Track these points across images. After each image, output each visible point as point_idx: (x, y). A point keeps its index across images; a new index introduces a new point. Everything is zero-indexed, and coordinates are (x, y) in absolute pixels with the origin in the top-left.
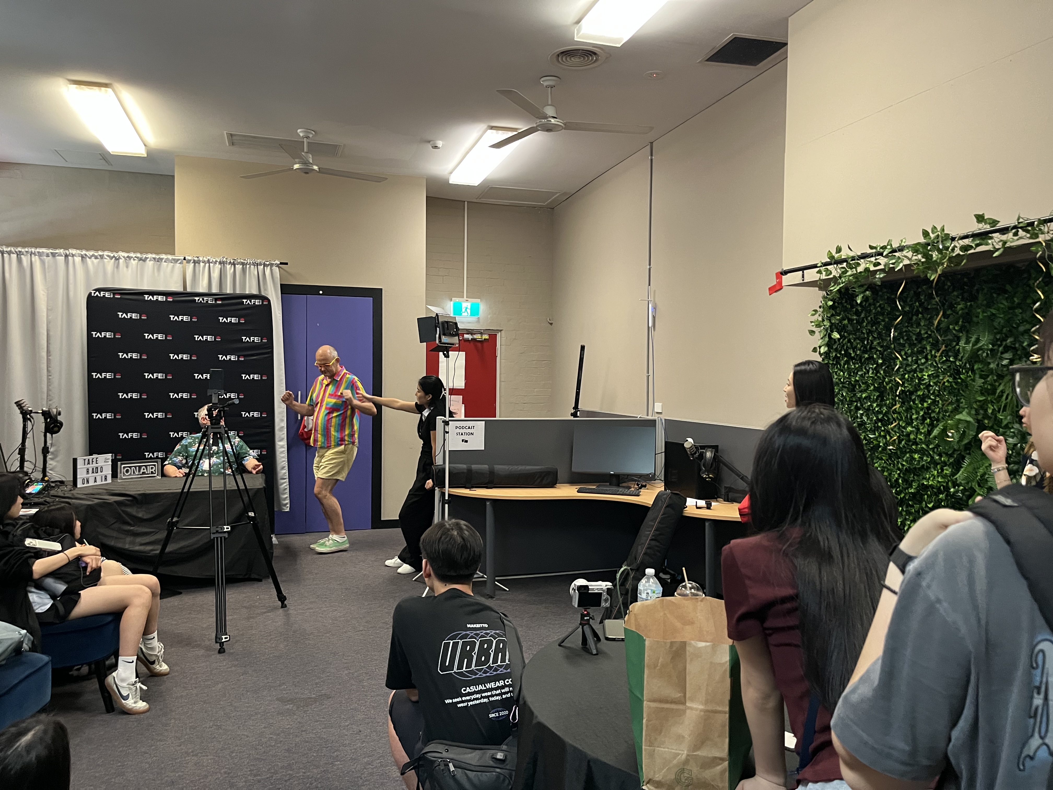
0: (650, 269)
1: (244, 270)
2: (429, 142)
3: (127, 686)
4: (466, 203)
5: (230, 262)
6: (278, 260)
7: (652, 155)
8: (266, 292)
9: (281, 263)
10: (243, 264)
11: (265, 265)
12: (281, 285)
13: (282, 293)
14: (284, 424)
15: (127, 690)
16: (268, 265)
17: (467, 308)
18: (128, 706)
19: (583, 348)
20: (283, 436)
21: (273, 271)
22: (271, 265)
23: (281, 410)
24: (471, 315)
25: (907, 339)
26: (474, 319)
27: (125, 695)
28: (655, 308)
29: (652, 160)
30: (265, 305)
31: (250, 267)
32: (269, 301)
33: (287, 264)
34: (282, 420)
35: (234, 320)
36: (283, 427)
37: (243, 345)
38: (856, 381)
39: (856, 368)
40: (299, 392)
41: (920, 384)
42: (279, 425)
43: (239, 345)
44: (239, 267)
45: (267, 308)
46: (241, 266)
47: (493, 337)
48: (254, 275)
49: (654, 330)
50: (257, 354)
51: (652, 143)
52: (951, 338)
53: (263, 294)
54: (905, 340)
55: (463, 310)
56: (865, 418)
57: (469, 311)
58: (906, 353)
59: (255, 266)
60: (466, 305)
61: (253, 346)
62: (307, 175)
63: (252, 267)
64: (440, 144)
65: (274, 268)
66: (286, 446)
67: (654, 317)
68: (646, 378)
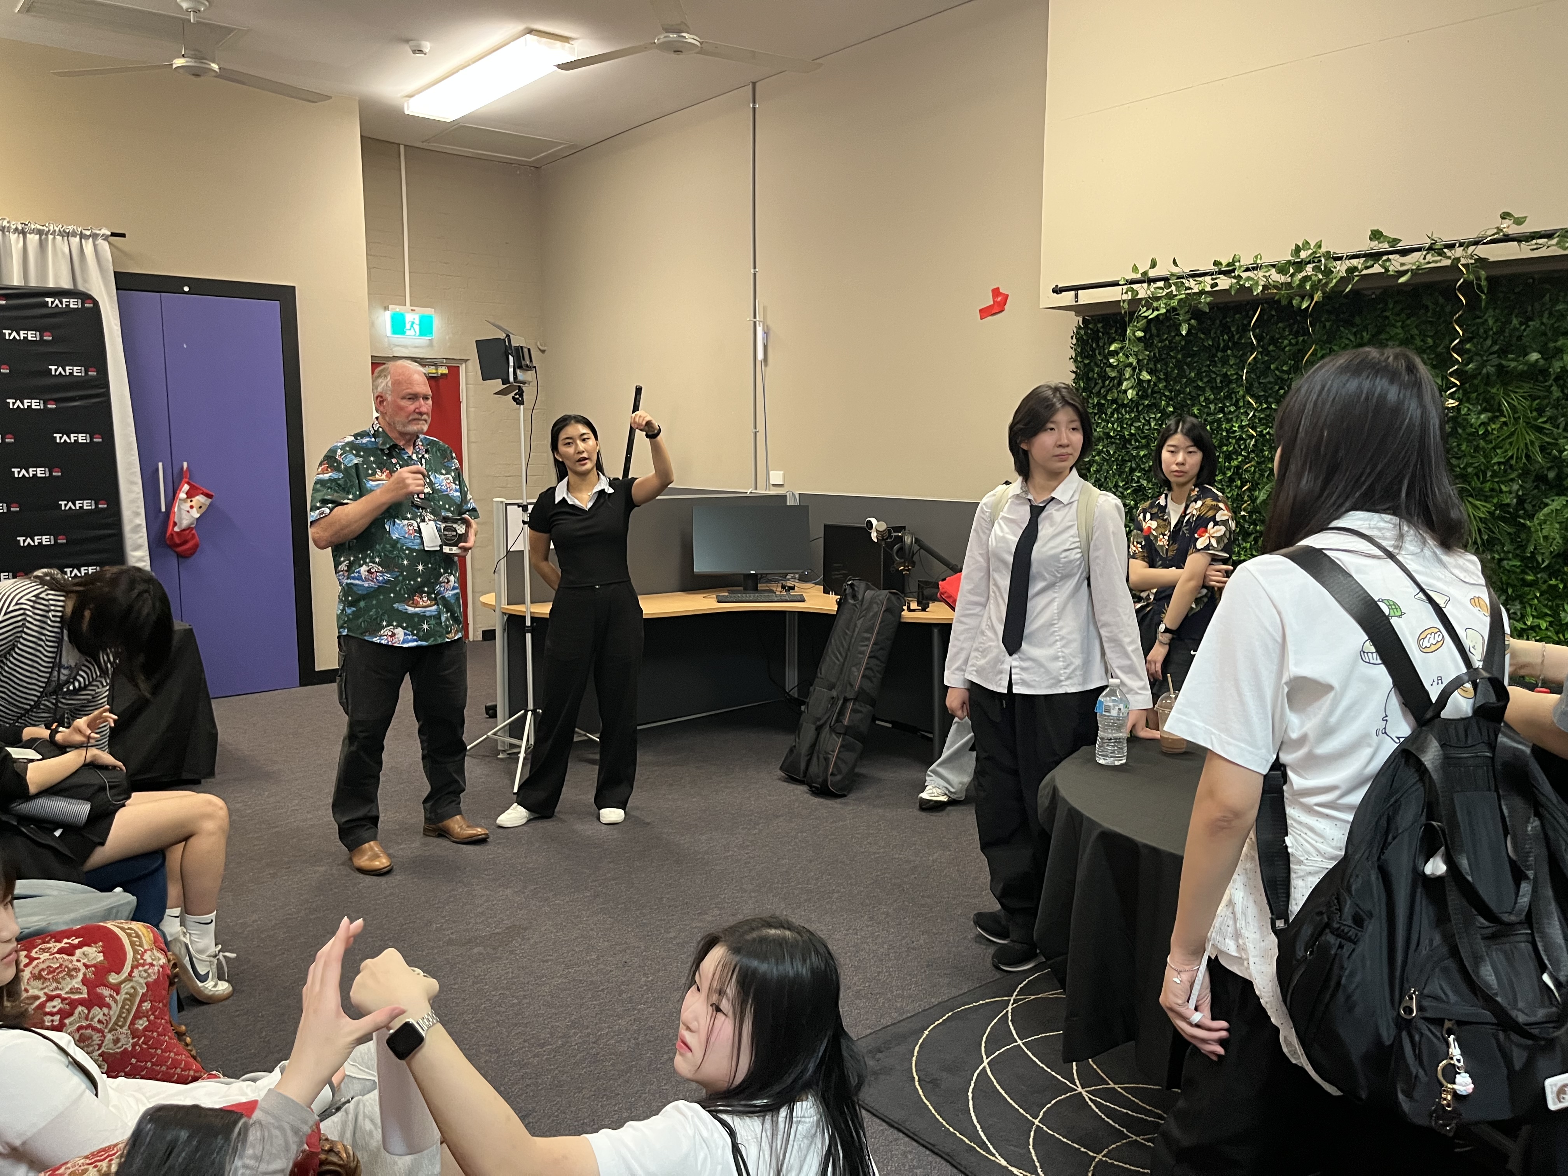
0: (755, 274)
1: (42, 245)
2: (407, 41)
3: (208, 959)
4: (402, 147)
5: (16, 229)
6: (108, 228)
7: (754, 102)
8: (87, 285)
9: (113, 234)
10: (40, 232)
11: (82, 236)
12: (115, 273)
13: (117, 289)
14: (141, 520)
15: (206, 966)
16: (87, 237)
17: (413, 323)
18: (206, 992)
19: (639, 391)
20: (140, 541)
21: (99, 248)
22: (95, 236)
23: (133, 496)
24: (421, 335)
25: (1208, 382)
26: (424, 340)
27: (202, 973)
28: (766, 333)
29: (754, 109)
30: (89, 308)
31: (54, 238)
32: (96, 303)
33: (123, 235)
34: (137, 514)
35: (31, 335)
36: (140, 525)
37: (53, 381)
38: (1131, 434)
39: (1131, 419)
40: (160, 465)
41: (1228, 437)
42: (131, 521)
43: (45, 381)
44: (33, 239)
45: (93, 313)
46: (37, 237)
47: (454, 371)
48: (63, 253)
49: (766, 365)
50: (82, 398)
51: (754, 84)
52: (1272, 380)
53: (81, 288)
54: (1205, 383)
55: (408, 326)
56: (1145, 483)
57: (417, 327)
58: (1206, 399)
59: (63, 237)
60: (412, 317)
61: (73, 383)
62: (198, 79)
63: (59, 238)
64: (427, 46)
65: (100, 241)
66: (148, 558)
67: (765, 348)
68: (753, 435)
